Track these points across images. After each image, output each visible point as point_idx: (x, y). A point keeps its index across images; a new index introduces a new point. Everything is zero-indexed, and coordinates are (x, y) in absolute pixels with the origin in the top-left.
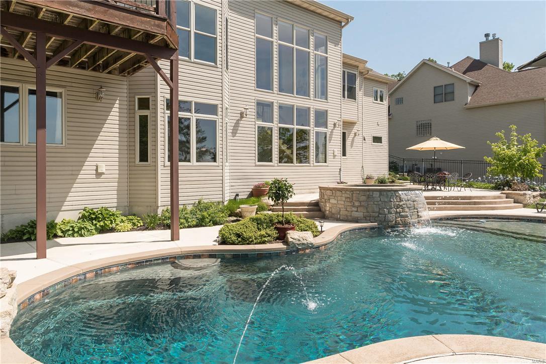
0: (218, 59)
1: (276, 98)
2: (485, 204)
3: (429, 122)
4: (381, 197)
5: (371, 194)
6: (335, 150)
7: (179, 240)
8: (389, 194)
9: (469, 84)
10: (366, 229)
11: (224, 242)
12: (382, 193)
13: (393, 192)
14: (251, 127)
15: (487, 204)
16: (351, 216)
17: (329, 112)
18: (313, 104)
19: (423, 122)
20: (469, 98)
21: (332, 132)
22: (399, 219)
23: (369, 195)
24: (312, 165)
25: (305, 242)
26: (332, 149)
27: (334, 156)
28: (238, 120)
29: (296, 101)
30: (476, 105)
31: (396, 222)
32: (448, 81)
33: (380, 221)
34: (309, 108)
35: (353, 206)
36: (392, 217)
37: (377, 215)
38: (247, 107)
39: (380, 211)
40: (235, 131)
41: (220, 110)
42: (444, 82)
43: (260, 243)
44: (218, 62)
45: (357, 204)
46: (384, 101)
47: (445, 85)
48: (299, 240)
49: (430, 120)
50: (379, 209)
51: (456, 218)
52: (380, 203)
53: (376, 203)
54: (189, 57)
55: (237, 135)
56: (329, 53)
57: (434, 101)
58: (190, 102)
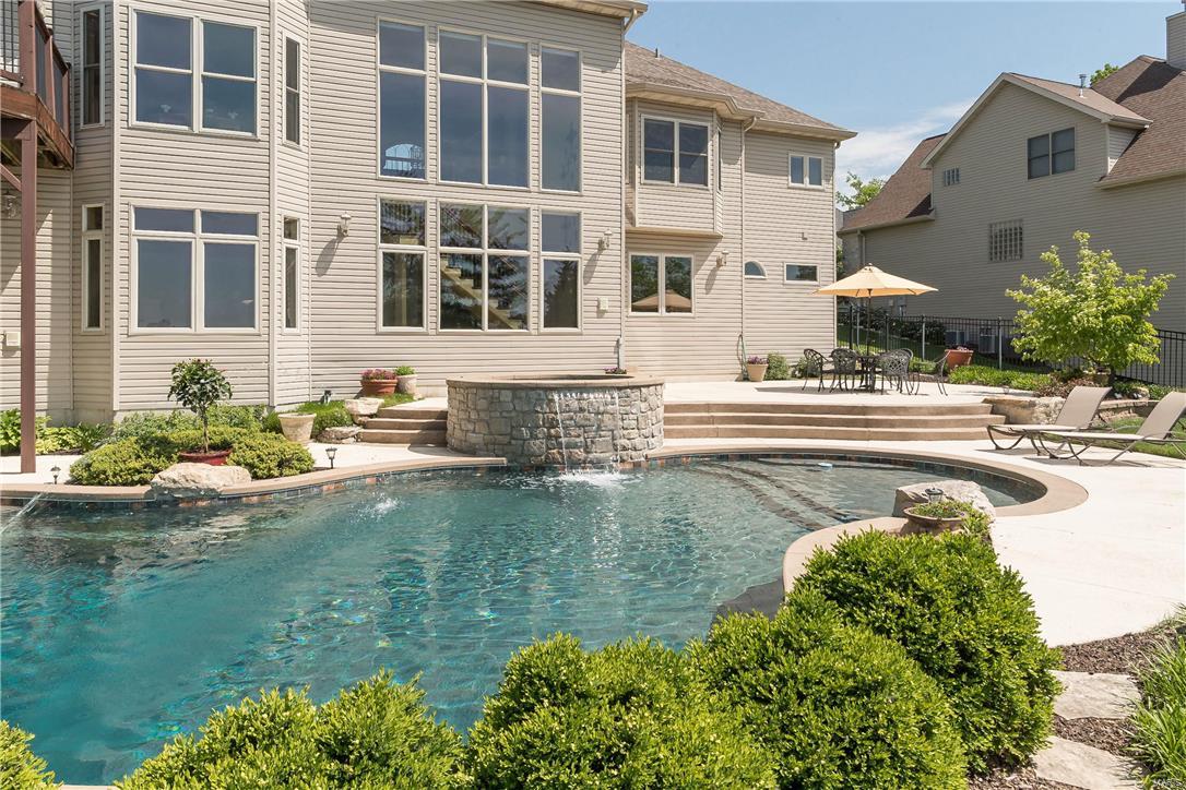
0: (259, 123)
1: (433, 193)
2: (892, 426)
3: (1017, 225)
4: (516, 401)
5: (497, 395)
6: (602, 298)
7: (34, 471)
8: (533, 394)
9: (1110, 126)
10: (476, 468)
11: (76, 481)
12: (518, 393)
13: (541, 392)
14: (365, 255)
15: (900, 426)
16: (465, 441)
17: (583, 216)
18: (536, 200)
19: (1008, 226)
20: (1111, 163)
21: (593, 261)
22: (555, 451)
23: (492, 398)
24: (533, 332)
25: (192, 485)
26: (595, 297)
27: (601, 313)
28: (333, 242)
29: (486, 196)
30: (1125, 178)
31: (547, 457)
32: (1058, 123)
33: (513, 453)
34: (527, 210)
35: (469, 420)
36: (538, 445)
37: (507, 439)
38: (347, 216)
39: (514, 432)
40: (323, 265)
41: (262, 223)
42: (1049, 124)
43: (125, 484)
44: (259, 130)
45: (473, 416)
46: (823, 182)
47: (1054, 134)
48: (174, 482)
49: (1021, 220)
50: (512, 427)
51: (768, 456)
52: (513, 414)
53: (505, 414)
54: (189, 123)
55: (329, 271)
56: (583, 89)
57: (1030, 171)
58: (191, 213)
